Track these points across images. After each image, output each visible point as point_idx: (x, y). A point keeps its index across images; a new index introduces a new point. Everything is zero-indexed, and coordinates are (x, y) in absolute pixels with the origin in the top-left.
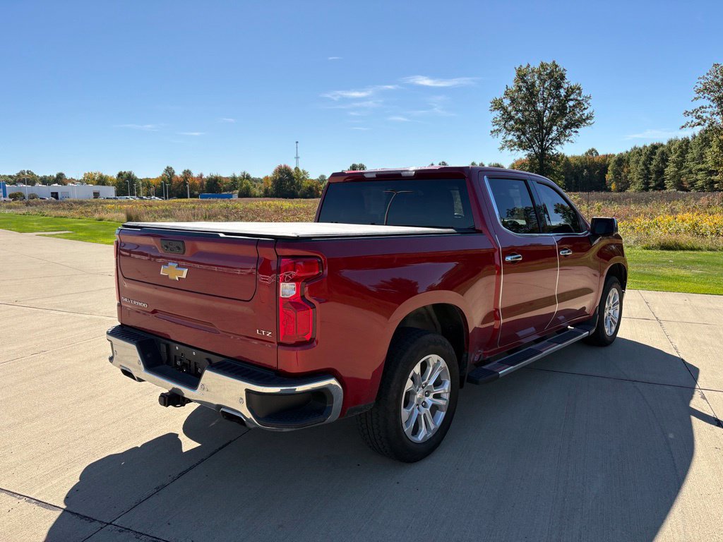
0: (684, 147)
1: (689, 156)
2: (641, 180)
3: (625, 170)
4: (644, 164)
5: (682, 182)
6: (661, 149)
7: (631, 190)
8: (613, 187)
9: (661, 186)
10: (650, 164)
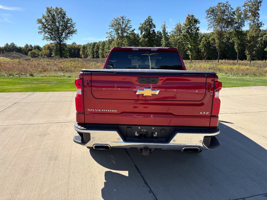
0: (104, 44)
1: (105, 47)
2: (92, 54)
3: (86, 51)
4: (92, 49)
5: (104, 56)
6: (97, 44)
7: (89, 58)
8: (83, 56)
9: (98, 57)
10: (94, 49)
